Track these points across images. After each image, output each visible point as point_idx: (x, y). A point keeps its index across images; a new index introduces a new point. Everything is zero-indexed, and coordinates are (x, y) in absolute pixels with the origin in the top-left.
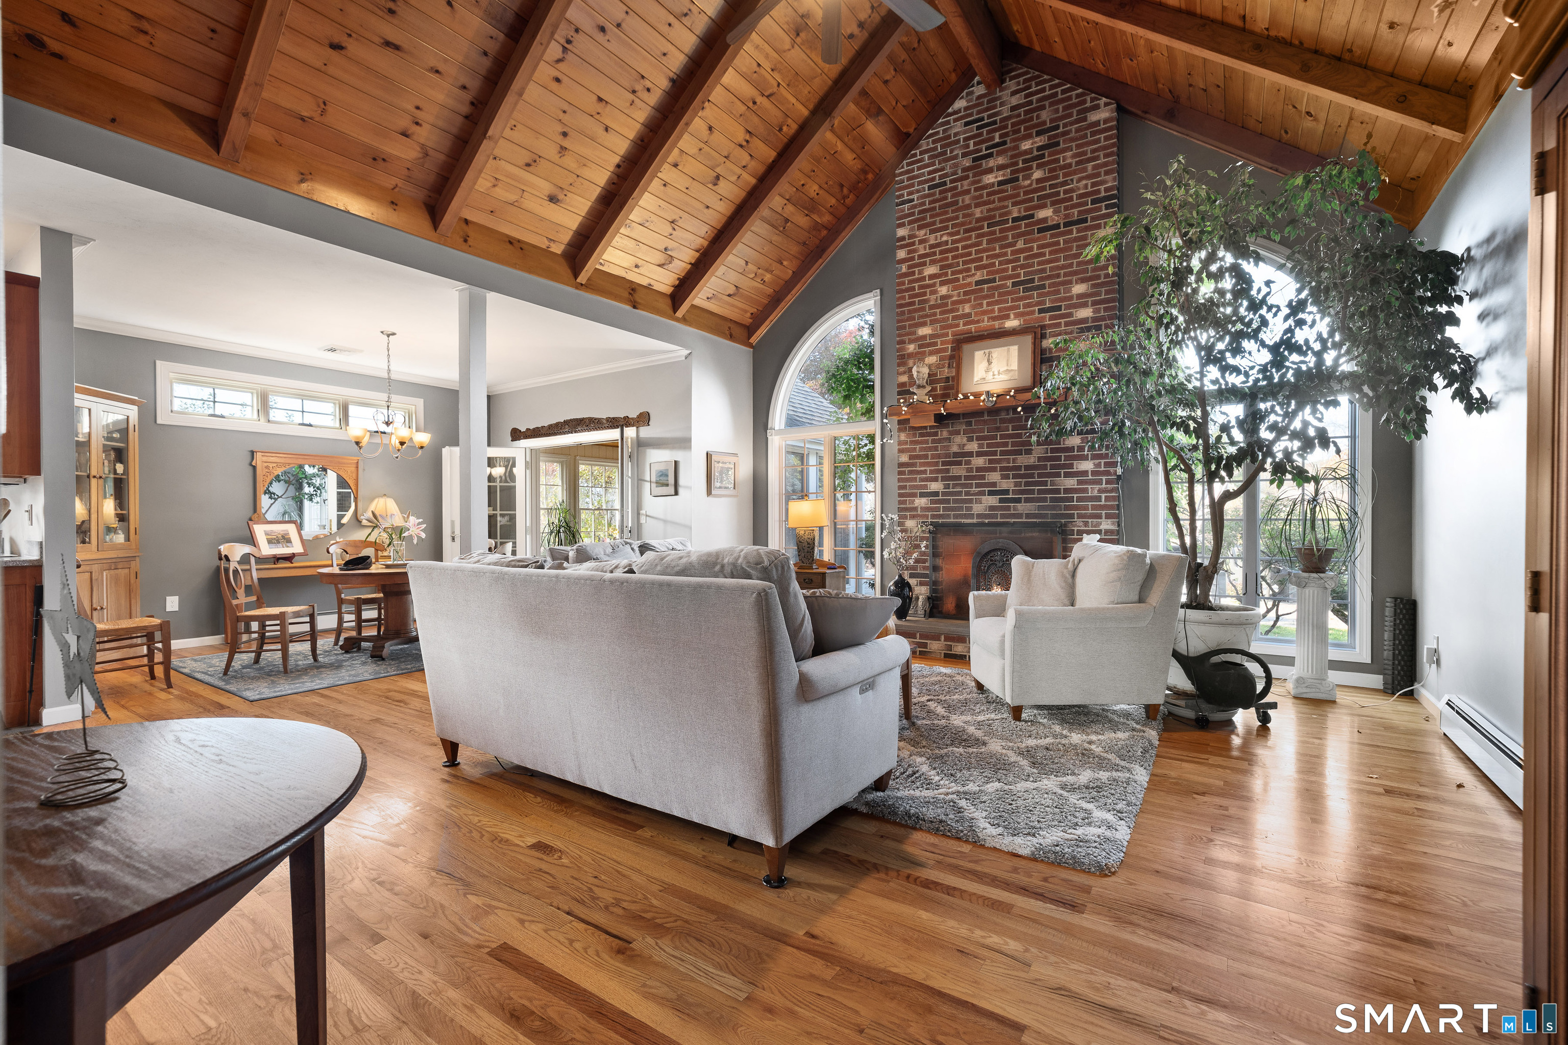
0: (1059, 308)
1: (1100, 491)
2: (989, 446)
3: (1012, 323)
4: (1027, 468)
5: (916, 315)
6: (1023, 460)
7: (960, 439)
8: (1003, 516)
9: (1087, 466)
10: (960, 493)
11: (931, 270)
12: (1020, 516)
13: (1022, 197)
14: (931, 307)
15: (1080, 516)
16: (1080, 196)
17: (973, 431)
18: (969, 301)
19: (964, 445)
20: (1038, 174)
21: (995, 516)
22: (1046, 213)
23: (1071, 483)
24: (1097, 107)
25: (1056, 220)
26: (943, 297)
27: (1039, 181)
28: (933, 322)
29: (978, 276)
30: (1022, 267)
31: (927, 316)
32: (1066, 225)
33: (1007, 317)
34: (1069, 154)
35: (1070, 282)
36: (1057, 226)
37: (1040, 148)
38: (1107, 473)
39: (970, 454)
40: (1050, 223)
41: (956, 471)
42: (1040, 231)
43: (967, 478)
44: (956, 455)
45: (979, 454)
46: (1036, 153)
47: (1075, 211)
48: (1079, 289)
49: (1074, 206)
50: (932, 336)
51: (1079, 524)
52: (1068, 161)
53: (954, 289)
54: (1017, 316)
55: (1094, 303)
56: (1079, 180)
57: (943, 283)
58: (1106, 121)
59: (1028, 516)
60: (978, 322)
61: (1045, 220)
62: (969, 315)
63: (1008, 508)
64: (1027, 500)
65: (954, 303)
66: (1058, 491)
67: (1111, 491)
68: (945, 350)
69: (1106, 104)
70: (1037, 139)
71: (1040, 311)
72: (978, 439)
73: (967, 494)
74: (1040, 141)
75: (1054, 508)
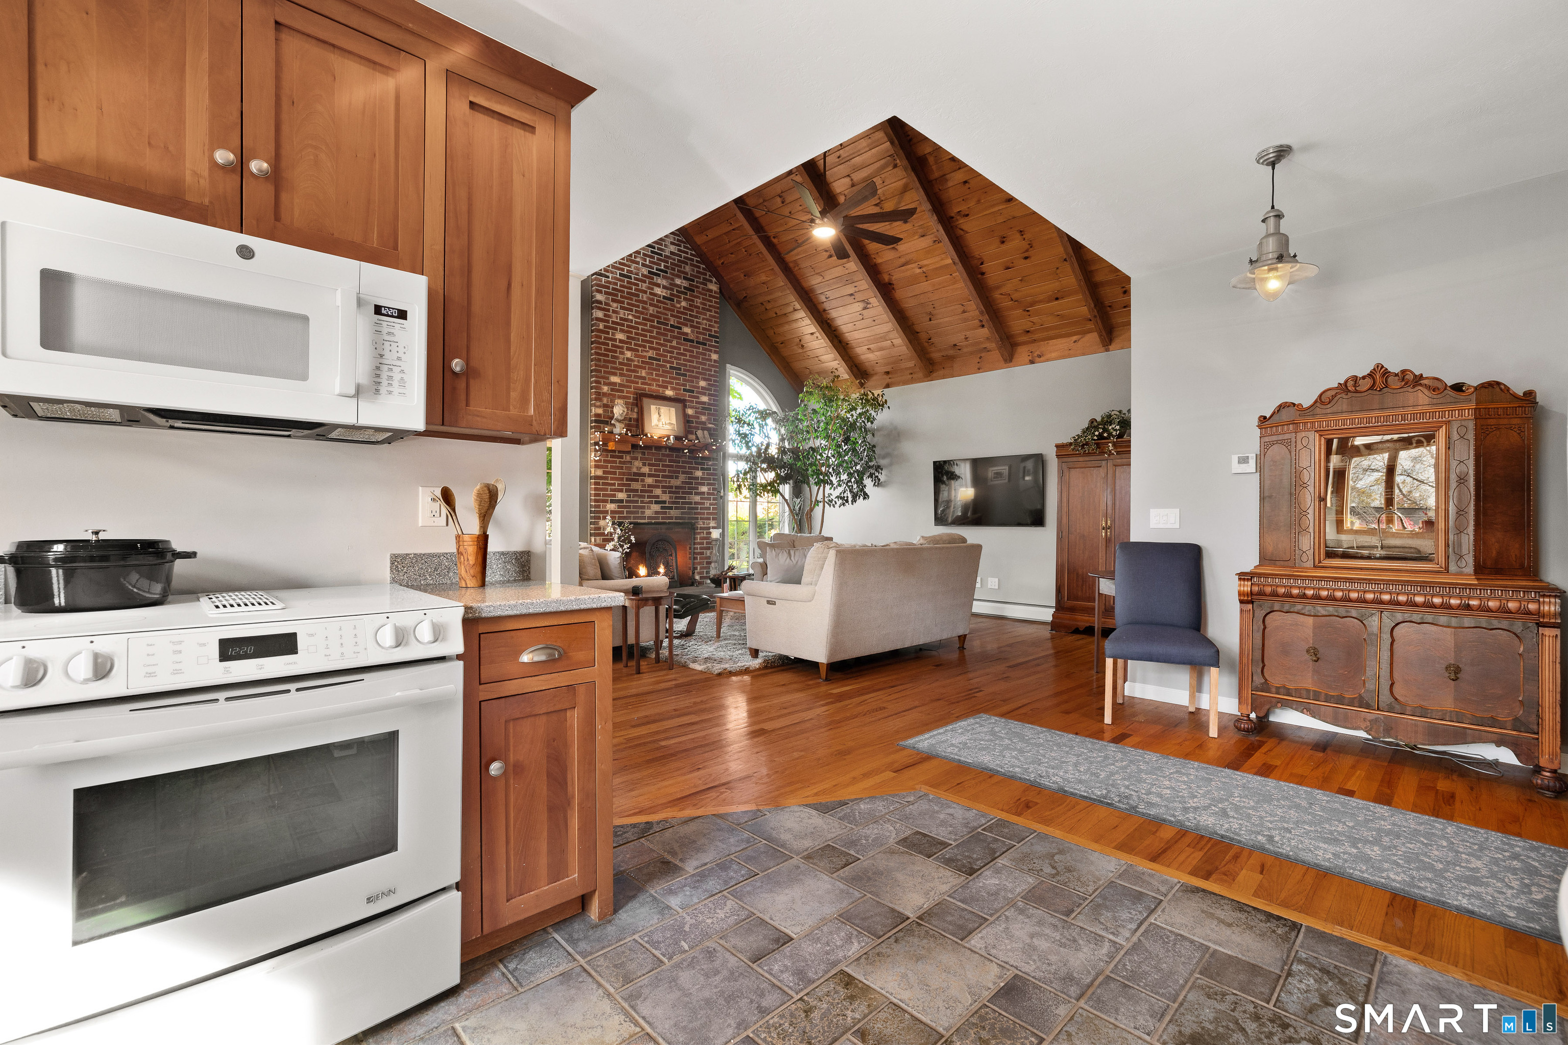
0: (693, 392)
1: (711, 504)
2: (655, 470)
3: (669, 393)
4: (677, 487)
5: (610, 365)
6: (676, 482)
7: (638, 463)
8: (663, 518)
9: (704, 489)
10: (637, 502)
11: (620, 336)
12: (671, 518)
13: (675, 313)
14: (620, 363)
15: (702, 519)
16: (704, 329)
17: (646, 459)
18: (645, 368)
19: (640, 468)
20: (684, 304)
21: (658, 518)
22: (687, 330)
23: (697, 498)
24: (711, 281)
25: (691, 337)
26: (628, 359)
27: (684, 308)
28: (621, 375)
29: (651, 353)
30: (676, 358)
31: (616, 368)
32: (698, 342)
33: (667, 388)
34: (699, 301)
35: (698, 378)
36: (692, 341)
37: (685, 288)
38: (713, 494)
39: (644, 475)
40: (689, 338)
41: (636, 485)
42: (685, 340)
43: (642, 491)
44: (635, 474)
45: (650, 475)
46: (683, 290)
47: (702, 336)
48: (703, 384)
49: (700, 333)
50: (620, 385)
51: (700, 524)
52: (699, 305)
53: (636, 356)
54: (673, 389)
55: (709, 395)
56: (703, 319)
57: (628, 349)
58: (715, 292)
59: (676, 518)
60: (650, 385)
61: (687, 334)
62: (644, 378)
63: (665, 513)
64: (676, 508)
65: (636, 366)
66: (691, 503)
67: (714, 505)
68: (628, 398)
69: (715, 283)
70: (684, 281)
71: (685, 390)
72: (650, 465)
73: (642, 502)
74: (685, 284)
75: (689, 513)
